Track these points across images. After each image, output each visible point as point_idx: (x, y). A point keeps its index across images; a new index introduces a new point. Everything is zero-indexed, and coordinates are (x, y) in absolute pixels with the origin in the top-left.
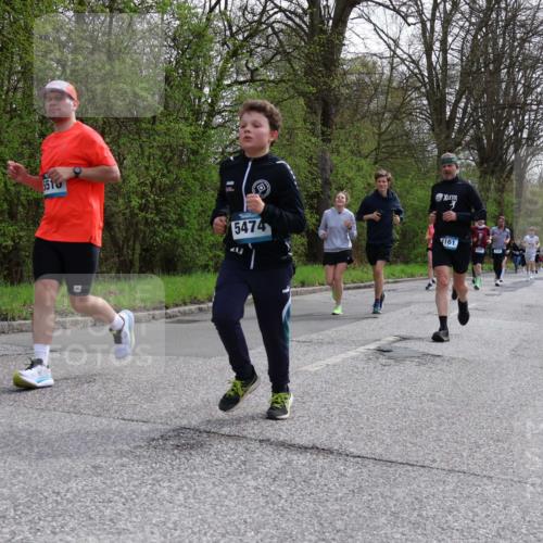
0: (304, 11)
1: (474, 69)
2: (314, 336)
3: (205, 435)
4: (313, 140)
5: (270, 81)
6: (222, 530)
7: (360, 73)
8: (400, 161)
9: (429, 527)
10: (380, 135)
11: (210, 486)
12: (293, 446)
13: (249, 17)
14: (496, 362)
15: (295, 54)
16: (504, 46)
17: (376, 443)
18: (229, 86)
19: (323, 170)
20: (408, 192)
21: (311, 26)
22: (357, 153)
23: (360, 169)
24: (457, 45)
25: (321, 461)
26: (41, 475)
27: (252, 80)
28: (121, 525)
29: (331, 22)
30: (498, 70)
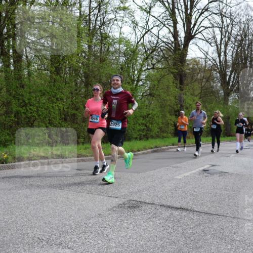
0: (172, 42)
1: (237, 62)
2: (178, 165)
3: (139, 203)
4: (177, 90)
5: (160, 68)
6: (148, 240)
7: (194, 64)
8: (209, 97)
9: (227, 240)
10: (201, 88)
11: (142, 223)
12: (173, 207)
13: (152, 45)
14: (250, 175)
15: (169, 58)
16: (248, 54)
17: (205, 207)
18: (145, 70)
19: (180, 101)
20: (213, 109)
21: (175, 48)
22: (193, 95)
23: (194, 101)
24: (230, 53)
25: (184, 213)
26: (79, 217)
27: (153, 68)
28: (110, 237)
29: (182, 46)
30: (246, 63)
